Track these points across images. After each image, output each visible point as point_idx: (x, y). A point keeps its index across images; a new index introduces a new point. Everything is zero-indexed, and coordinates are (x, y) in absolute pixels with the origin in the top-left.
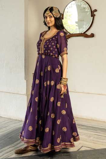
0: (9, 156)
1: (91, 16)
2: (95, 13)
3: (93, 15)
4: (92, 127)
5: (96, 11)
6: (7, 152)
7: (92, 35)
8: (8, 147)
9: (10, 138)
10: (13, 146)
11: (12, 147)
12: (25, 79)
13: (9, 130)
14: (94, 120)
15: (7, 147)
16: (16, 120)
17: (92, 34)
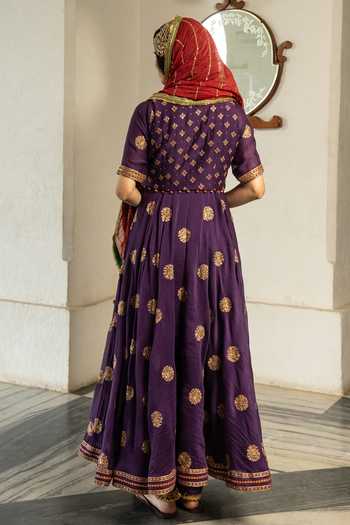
0: (20, 497)
1: (274, 63)
2: (287, 53)
3: (279, 60)
4: (273, 408)
5: (288, 45)
6: (15, 486)
7: (277, 123)
8: (16, 469)
9: (19, 442)
10: (30, 466)
11: (28, 470)
12: (64, 259)
13: (12, 420)
14: (278, 387)
15: (11, 470)
16: (31, 388)
17: (274, 117)
